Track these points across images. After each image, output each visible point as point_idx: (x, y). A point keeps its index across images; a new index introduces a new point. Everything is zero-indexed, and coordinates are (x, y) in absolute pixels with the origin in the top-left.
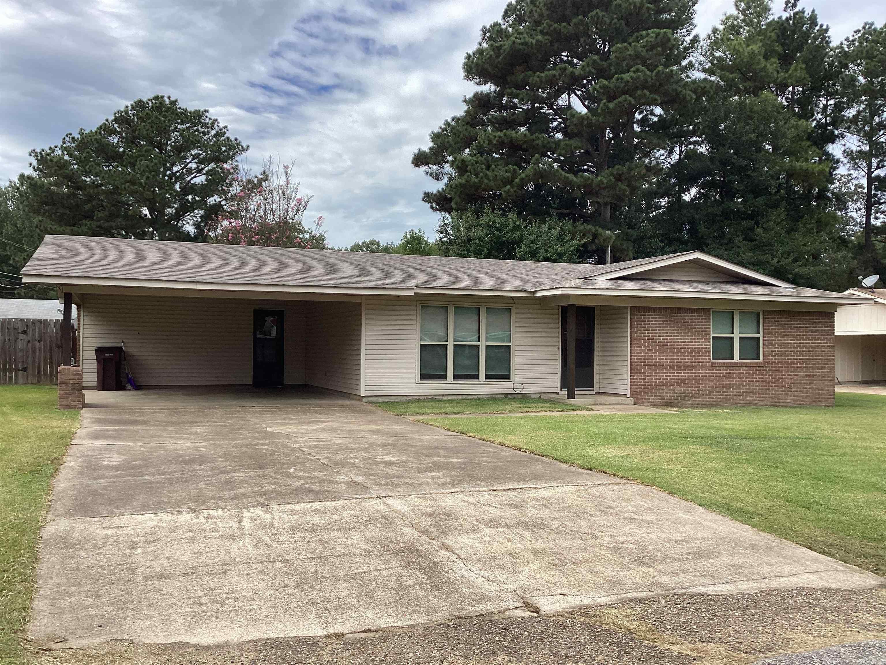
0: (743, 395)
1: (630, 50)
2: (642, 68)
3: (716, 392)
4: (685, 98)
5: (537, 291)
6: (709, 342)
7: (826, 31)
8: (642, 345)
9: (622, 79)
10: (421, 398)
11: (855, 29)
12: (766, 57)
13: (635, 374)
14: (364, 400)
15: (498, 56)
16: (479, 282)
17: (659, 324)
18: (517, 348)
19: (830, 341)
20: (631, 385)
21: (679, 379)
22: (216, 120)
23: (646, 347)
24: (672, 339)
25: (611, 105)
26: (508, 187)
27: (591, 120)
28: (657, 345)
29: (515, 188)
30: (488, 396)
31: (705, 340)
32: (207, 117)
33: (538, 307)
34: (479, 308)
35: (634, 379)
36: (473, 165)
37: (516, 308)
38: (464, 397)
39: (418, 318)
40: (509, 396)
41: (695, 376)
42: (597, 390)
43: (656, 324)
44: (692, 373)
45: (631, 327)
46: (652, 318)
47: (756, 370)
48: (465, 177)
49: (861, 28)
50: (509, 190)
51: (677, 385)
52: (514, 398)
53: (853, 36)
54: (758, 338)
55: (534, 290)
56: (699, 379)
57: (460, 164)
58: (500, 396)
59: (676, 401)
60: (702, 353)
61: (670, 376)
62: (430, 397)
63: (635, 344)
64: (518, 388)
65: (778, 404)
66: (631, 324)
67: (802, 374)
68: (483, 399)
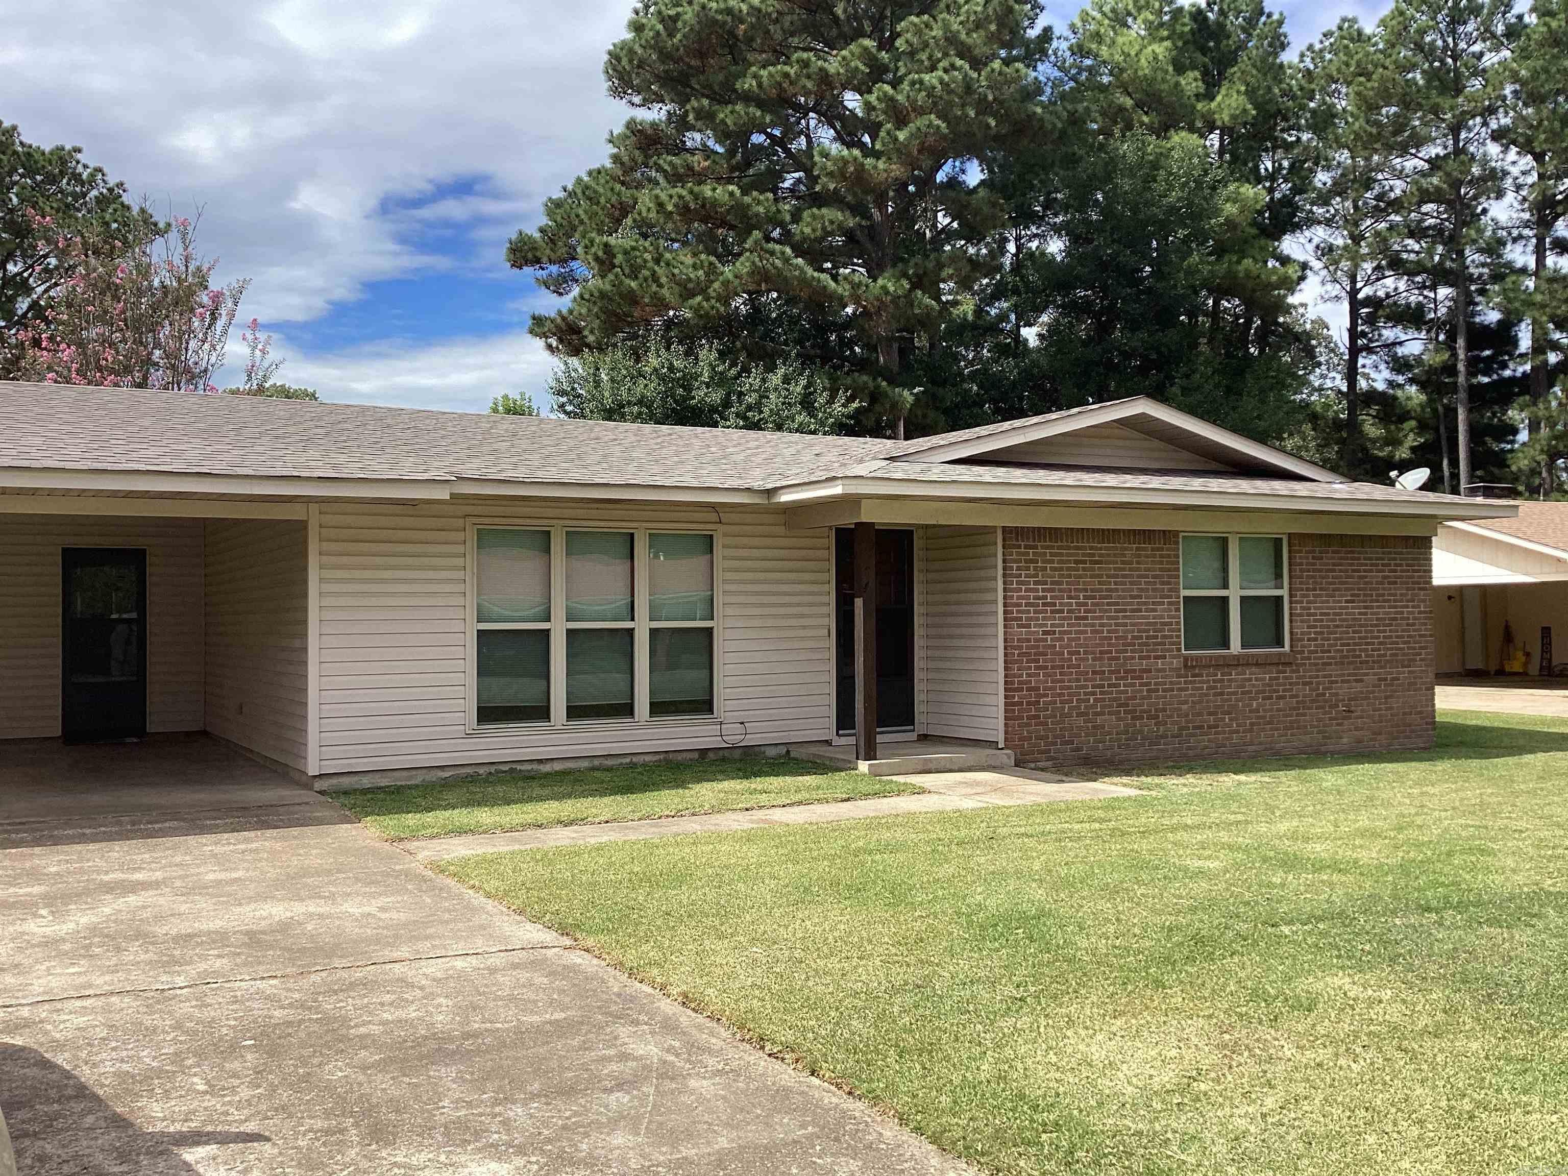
0: (1251, 731)
1: (935, 26)
2: (959, 62)
3: (1195, 728)
4: (1041, 128)
5: (776, 489)
6: (1178, 610)
7: (1280, 23)
8: (1031, 619)
9: (921, 82)
10: (481, 771)
11: (1325, 30)
12: (1180, 69)
13: (1016, 690)
14: (318, 785)
15: (671, 35)
16: (631, 468)
17: (1068, 569)
18: (729, 634)
19: (1424, 601)
20: (1006, 718)
21: (1115, 699)
22: (99, 170)
23: (1041, 626)
24: (1097, 604)
25: (902, 136)
26: (699, 298)
27: (863, 165)
28: (1064, 619)
29: (713, 301)
30: (657, 757)
31: (1170, 603)
32: (78, 162)
33: (781, 530)
34: (632, 535)
35: (1014, 704)
36: (626, 253)
37: (725, 535)
38: (596, 762)
39: (470, 561)
40: (711, 755)
41: (1148, 691)
42: (920, 729)
43: (1061, 569)
44: (1141, 685)
45: (1004, 575)
46: (1051, 555)
47: (1279, 672)
48: (611, 277)
49: (1334, 29)
50: (699, 304)
51: (1110, 713)
52: (723, 760)
53: (1321, 42)
54: (1279, 599)
55: (769, 486)
56: (1157, 697)
57: (600, 253)
58: (689, 756)
59: (1109, 753)
60: (1164, 637)
61: (1094, 694)
62: (506, 768)
63: (1016, 619)
64: (733, 736)
65: (1323, 749)
66: (1004, 569)
67: (1370, 679)
68: (644, 765)
